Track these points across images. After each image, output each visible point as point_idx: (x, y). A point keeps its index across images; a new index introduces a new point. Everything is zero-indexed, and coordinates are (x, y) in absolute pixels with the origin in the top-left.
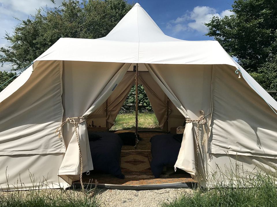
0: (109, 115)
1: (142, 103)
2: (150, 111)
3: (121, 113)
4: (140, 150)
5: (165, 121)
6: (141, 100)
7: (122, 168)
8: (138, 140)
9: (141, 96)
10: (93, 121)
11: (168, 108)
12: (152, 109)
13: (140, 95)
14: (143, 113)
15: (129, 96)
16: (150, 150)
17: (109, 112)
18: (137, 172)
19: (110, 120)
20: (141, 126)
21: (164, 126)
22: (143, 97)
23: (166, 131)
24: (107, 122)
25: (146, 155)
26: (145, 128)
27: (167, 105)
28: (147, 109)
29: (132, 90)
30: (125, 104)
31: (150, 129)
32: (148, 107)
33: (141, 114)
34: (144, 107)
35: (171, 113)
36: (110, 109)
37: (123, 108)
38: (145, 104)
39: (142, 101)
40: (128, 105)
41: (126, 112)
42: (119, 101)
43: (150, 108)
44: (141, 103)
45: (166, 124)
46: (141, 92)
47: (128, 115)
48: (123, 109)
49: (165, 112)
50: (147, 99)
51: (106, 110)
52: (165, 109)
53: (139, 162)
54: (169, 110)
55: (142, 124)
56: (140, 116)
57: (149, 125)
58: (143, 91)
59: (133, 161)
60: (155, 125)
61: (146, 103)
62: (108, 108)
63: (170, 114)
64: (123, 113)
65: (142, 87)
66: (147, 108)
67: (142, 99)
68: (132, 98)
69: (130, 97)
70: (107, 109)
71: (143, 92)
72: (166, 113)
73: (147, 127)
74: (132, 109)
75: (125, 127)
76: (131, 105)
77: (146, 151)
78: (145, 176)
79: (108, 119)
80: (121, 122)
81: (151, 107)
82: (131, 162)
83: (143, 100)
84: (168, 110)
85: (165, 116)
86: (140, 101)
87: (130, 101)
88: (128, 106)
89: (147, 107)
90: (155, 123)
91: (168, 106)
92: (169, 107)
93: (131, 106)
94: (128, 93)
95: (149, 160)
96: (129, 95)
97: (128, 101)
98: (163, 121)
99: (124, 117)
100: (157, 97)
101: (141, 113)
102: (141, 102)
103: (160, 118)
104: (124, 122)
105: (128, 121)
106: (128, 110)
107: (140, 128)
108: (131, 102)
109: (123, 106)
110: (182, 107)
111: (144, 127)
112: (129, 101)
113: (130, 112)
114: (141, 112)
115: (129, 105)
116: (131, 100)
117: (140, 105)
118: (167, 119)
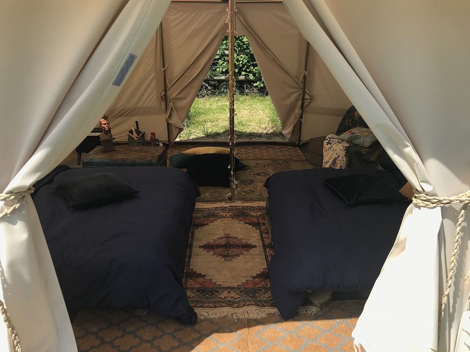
0: (172, 109)
1: (245, 75)
2: (263, 91)
3: (203, 96)
4: (239, 204)
5: (297, 120)
6: (243, 67)
7: (195, 275)
8: (235, 181)
9: (243, 58)
10: (137, 122)
11: (304, 92)
12: (264, 86)
13: (241, 57)
14: (247, 95)
15: (218, 59)
16: (263, 204)
17: (171, 103)
18: (233, 288)
19: (175, 121)
20: (243, 128)
21: (293, 132)
22: (248, 62)
23: (297, 143)
24: (168, 124)
25: (256, 220)
26: (251, 135)
27: (302, 85)
28: (256, 87)
29: (224, 47)
30: (211, 77)
31: (260, 135)
32: (258, 82)
33: (242, 98)
34: (250, 82)
35: (310, 102)
36: (173, 94)
37: (207, 85)
38: (251, 77)
39: (245, 71)
40: (215, 78)
41: (213, 94)
42: (192, 76)
43: (262, 85)
44: (243, 73)
45: (298, 127)
46: (242, 51)
47: (217, 99)
48: (206, 88)
49: (297, 100)
50: (255, 65)
51: (165, 98)
52: (297, 94)
53: (237, 246)
54: (307, 97)
55: (244, 123)
56: (242, 102)
57: (260, 127)
58: (248, 48)
59: (223, 242)
60: (272, 127)
61: (254, 75)
62: (169, 93)
63: (308, 105)
64: (208, 95)
65: (245, 40)
66: (255, 85)
67: (245, 64)
68: (224, 65)
69: (220, 62)
70: (165, 95)
71: (246, 49)
72: (300, 103)
73: (255, 131)
74: (225, 86)
75: (209, 131)
76: (223, 78)
77: (255, 204)
78: (253, 312)
79: (170, 116)
80: (201, 118)
81: (263, 83)
82: (218, 246)
83: (248, 68)
84: (304, 96)
85: (298, 111)
86: (241, 69)
87: (221, 70)
88: (216, 80)
89: (256, 83)
90: (273, 121)
91: (304, 88)
92: (307, 90)
93: (223, 81)
94: (215, 53)
95: (262, 238)
96: (217, 57)
97: (216, 70)
98: (293, 120)
99: (208, 106)
100: (280, 66)
101: (243, 95)
102: (242, 71)
103: (285, 114)
104: (208, 117)
105: (216, 115)
106: (216, 87)
107: (241, 135)
108: (222, 73)
109: (207, 81)
110: (409, 150)
111: (248, 130)
112: (218, 70)
113: (221, 93)
114: (242, 93)
115: (218, 78)
116: (222, 66)
117: (242, 78)
118: (301, 117)
